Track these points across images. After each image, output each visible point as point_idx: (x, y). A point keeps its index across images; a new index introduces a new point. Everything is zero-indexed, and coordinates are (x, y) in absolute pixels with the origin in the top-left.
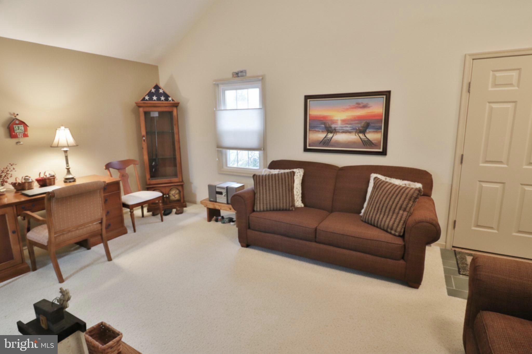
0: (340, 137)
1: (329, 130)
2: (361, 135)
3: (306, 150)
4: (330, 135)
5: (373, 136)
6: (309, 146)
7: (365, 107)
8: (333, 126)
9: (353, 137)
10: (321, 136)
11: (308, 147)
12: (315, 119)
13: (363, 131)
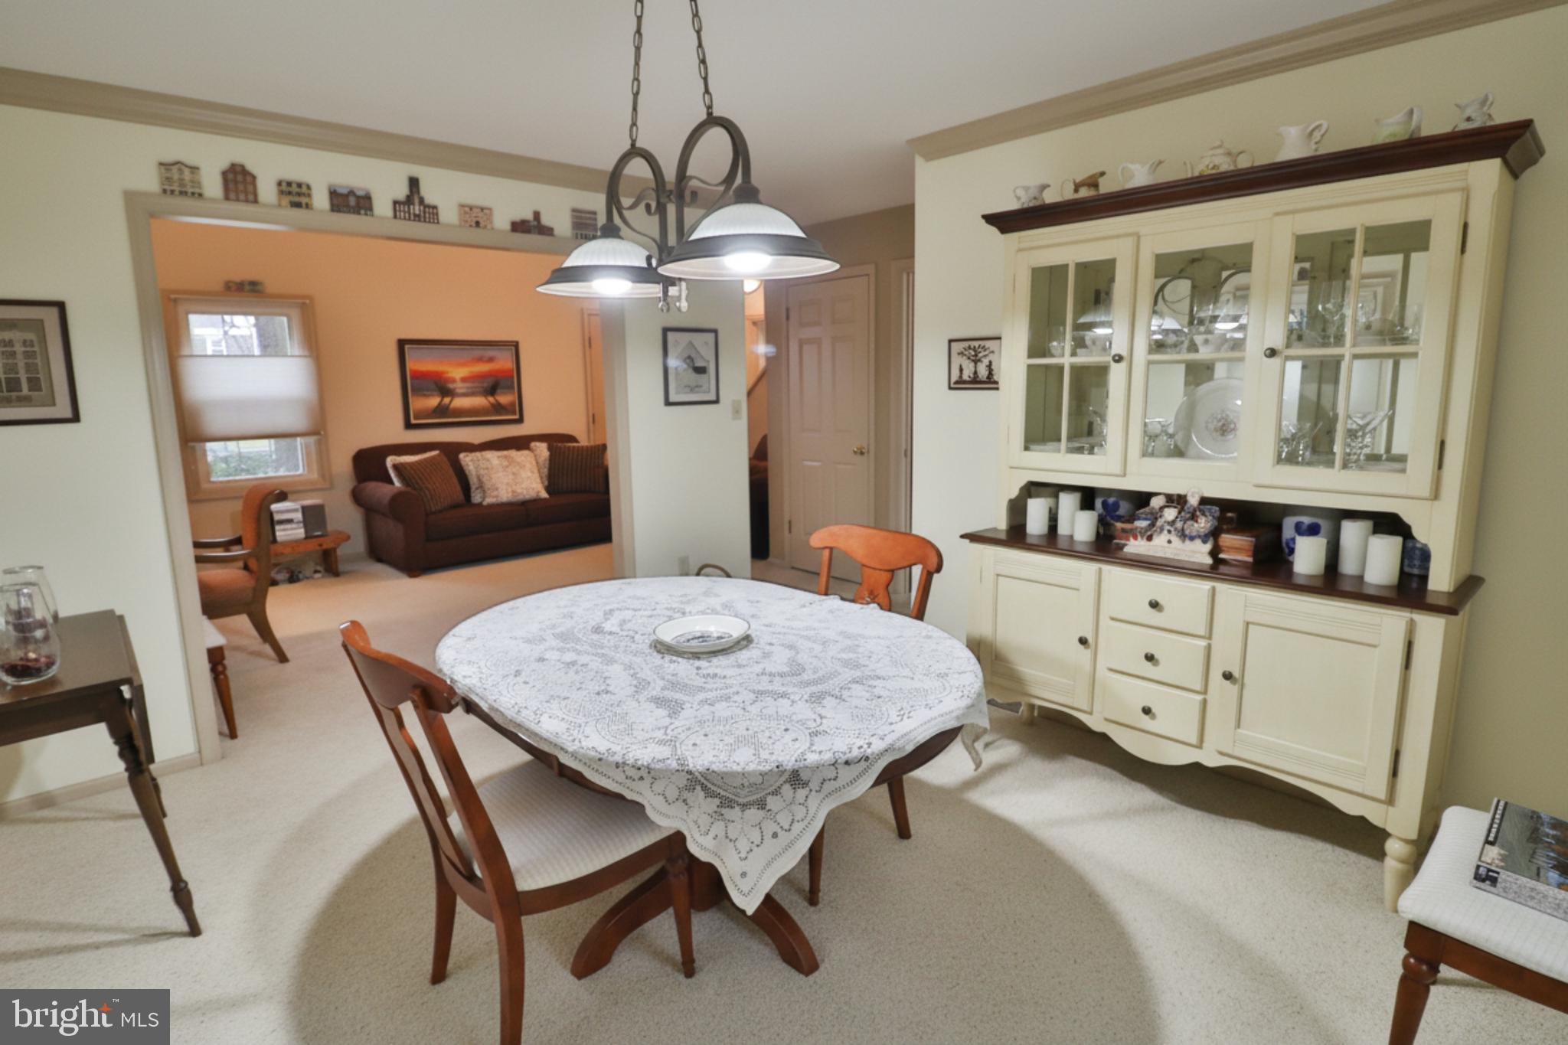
0: (459, 403)
1: (445, 391)
2: (491, 399)
3: (409, 426)
4: (447, 400)
5: (504, 399)
6: (415, 418)
7: (491, 360)
8: (451, 386)
9: (479, 401)
10: (434, 401)
11: (413, 421)
12: (418, 376)
13: (492, 391)
